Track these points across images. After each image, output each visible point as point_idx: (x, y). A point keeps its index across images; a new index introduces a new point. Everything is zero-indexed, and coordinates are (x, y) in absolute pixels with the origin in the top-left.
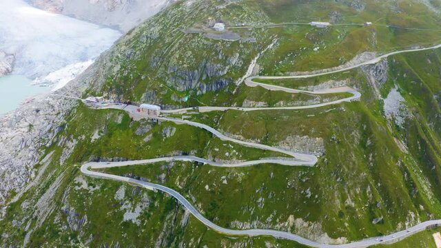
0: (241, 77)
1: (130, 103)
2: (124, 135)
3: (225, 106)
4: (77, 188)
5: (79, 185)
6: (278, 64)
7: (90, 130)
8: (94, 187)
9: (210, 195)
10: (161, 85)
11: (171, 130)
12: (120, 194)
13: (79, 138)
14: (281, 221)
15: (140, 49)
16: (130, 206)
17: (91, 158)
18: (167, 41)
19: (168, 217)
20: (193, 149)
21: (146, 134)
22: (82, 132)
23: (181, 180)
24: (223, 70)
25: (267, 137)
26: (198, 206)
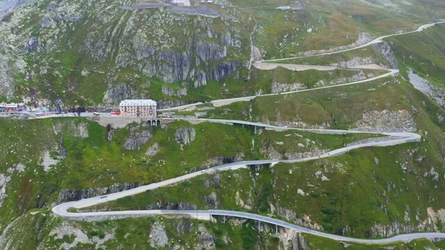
0: (249, 59)
1: (82, 110)
2: (104, 152)
3: (247, 95)
5: (68, 239)
6: (279, 46)
8: (102, 237)
9: (313, 200)
10: (136, 76)
11: (189, 132)
12: (159, 237)
13: (10, 170)
14: (421, 218)
15: (52, 38)
17: (61, 196)
18: (105, 21)
21: (144, 147)
22: (12, 159)
23: (244, 197)
24: (222, 51)
25: (334, 121)
26: (303, 221)
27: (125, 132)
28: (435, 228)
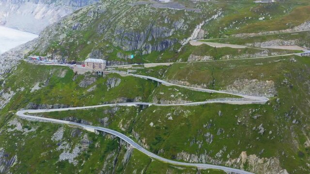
0: (186, 38)
1: (74, 63)
2: (67, 87)
3: (170, 62)
4: (10, 130)
5: (12, 127)
6: (223, 30)
7: (30, 82)
8: (29, 129)
9: (155, 130)
10: (107, 45)
11: (116, 81)
12: (59, 135)
13: (18, 90)
14: (232, 157)
15: (87, 22)
16: (67, 146)
17: (28, 106)
18: (114, 12)
19: (109, 156)
20: (138, 96)
21: (89, 86)
22: (21, 84)
23: (124, 123)
24: (168, 32)
25: (213, 83)
26: (141, 141)
27: (82, 77)
28: (242, 166)
